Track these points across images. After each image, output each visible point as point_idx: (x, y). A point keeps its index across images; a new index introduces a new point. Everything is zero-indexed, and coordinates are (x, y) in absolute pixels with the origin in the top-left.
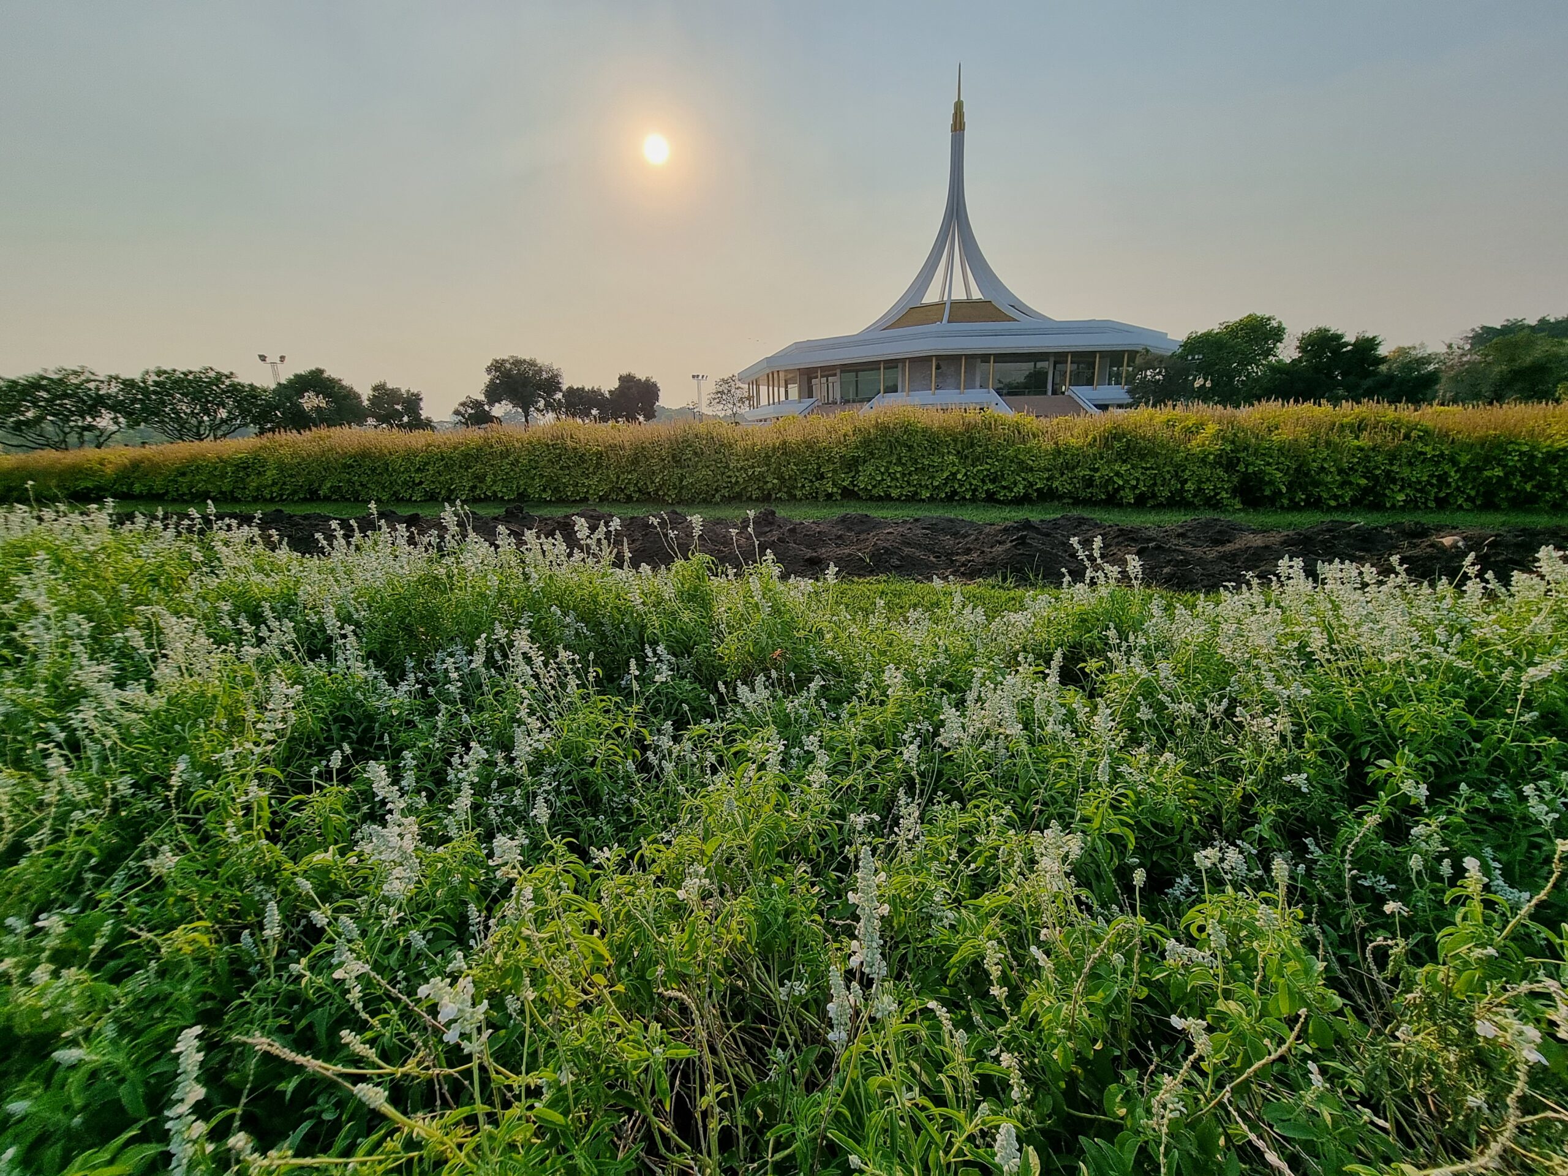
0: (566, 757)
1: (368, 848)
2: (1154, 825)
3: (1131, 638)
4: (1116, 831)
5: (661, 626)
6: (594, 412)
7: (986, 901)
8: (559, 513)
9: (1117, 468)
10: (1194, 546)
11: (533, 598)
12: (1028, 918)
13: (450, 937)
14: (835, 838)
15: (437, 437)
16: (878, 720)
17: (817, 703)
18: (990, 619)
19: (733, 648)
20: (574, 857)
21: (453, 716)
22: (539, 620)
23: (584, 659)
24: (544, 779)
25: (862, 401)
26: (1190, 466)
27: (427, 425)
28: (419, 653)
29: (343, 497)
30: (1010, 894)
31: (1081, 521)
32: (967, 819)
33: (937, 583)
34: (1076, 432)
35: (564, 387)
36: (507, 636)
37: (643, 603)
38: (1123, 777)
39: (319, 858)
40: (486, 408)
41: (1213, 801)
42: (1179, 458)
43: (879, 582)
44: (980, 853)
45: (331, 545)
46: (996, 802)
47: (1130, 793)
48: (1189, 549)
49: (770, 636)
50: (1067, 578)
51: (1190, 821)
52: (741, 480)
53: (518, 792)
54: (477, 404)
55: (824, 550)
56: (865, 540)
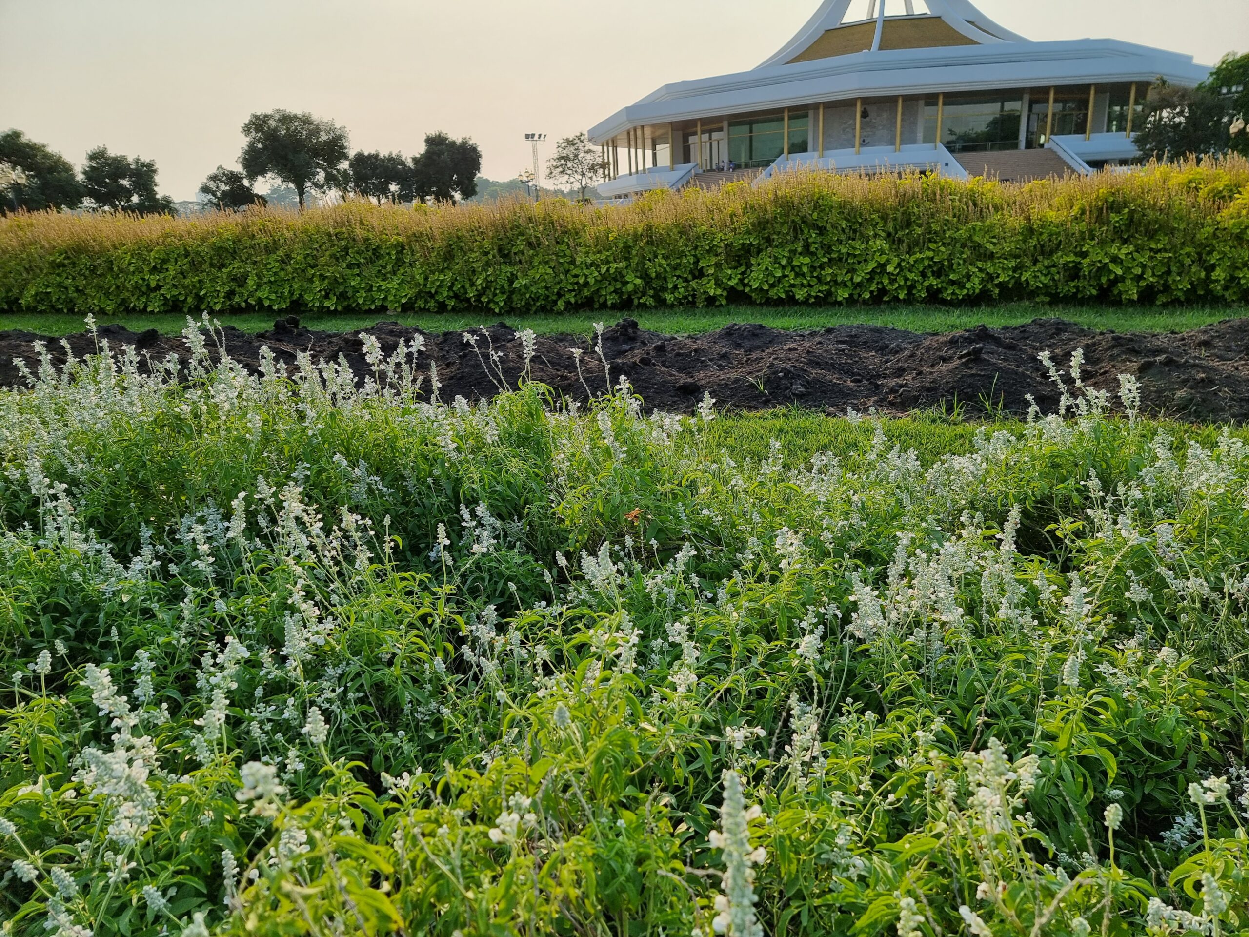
0: (355, 654)
1: (88, 778)
2: (1148, 745)
3: (1121, 489)
4: (1089, 752)
5: (482, 479)
6: (394, 187)
7: (907, 845)
8: (345, 327)
9: (1113, 250)
10: (1221, 358)
11: (310, 444)
12: (964, 868)
13: (199, 894)
14: (707, 760)
15: (179, 224)
16: (768, 601)
17: (687, 579)
18: (926, 465)
19: (577, 507)
20: (362, 786)
21: (205, 602)
22: (319, 473)
23: (378, 523)
24: (325, 684)
25: (757, 165)
26: (1221, 247)
27: (165, 207)
28: (159, 518)
29: (53, 307)
30: (938, 836)
31: (1060, 328)
32: (884, 735)
33: (853, 418)
34: (1055, 202)
35: (352, 153)
36: (274, 495)
37: (458, 449)
38: (1104, 679)
39: (25, 791)
40: (246, 182)
41: (1228, 711)
42: (1203, 234)
43: (776, 416)
44: (901, 780)
45: (35, 374)
46: (926, 712)
47: (1110, 701)
48: (1214, 363)
49: (625, 492)
50: (1034, 408)
51: (1197, 740)
52: (591, 281)
53: (291, 701)
54: (233, 178)
55: (702, 374)
56: (758, 360)
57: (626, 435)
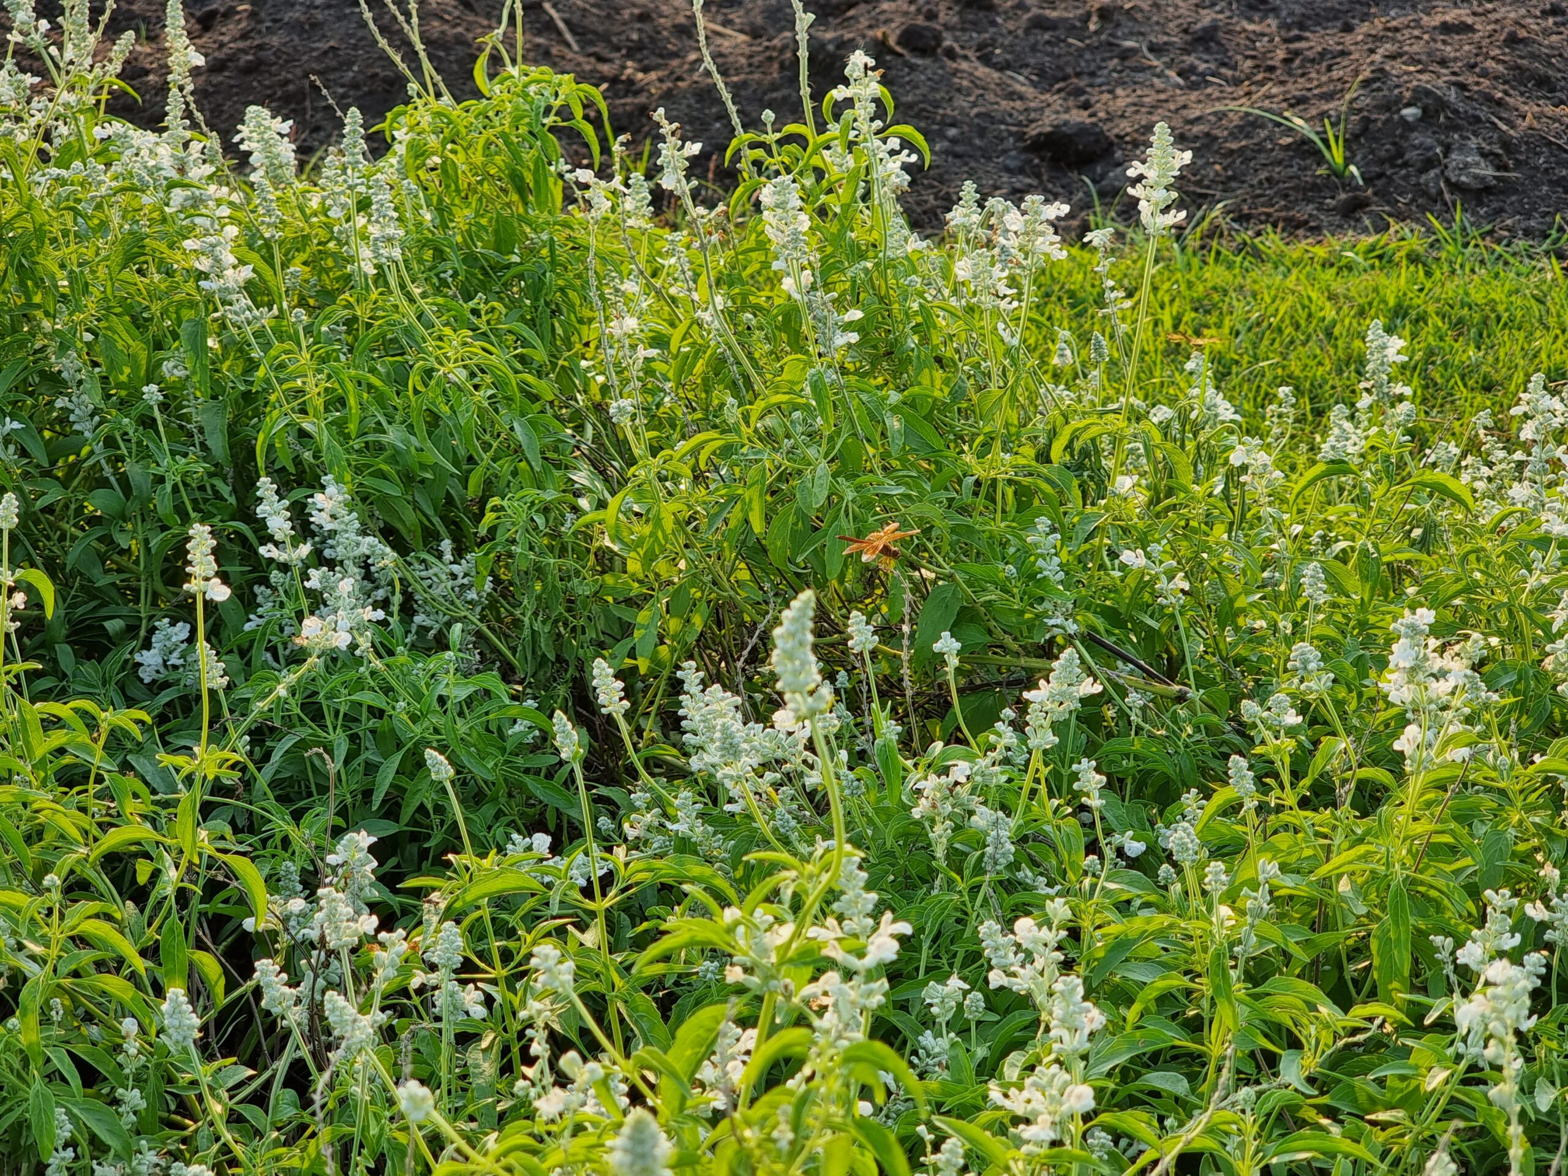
5: (336, 401)
16: (1344, 872)
49: (848, 465)
55: (1123, 98)
56: (1328, 58)
57: (856, 270)
